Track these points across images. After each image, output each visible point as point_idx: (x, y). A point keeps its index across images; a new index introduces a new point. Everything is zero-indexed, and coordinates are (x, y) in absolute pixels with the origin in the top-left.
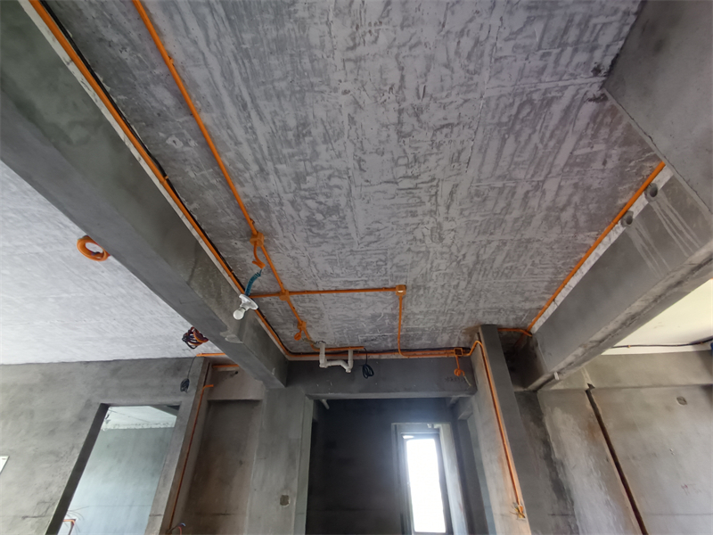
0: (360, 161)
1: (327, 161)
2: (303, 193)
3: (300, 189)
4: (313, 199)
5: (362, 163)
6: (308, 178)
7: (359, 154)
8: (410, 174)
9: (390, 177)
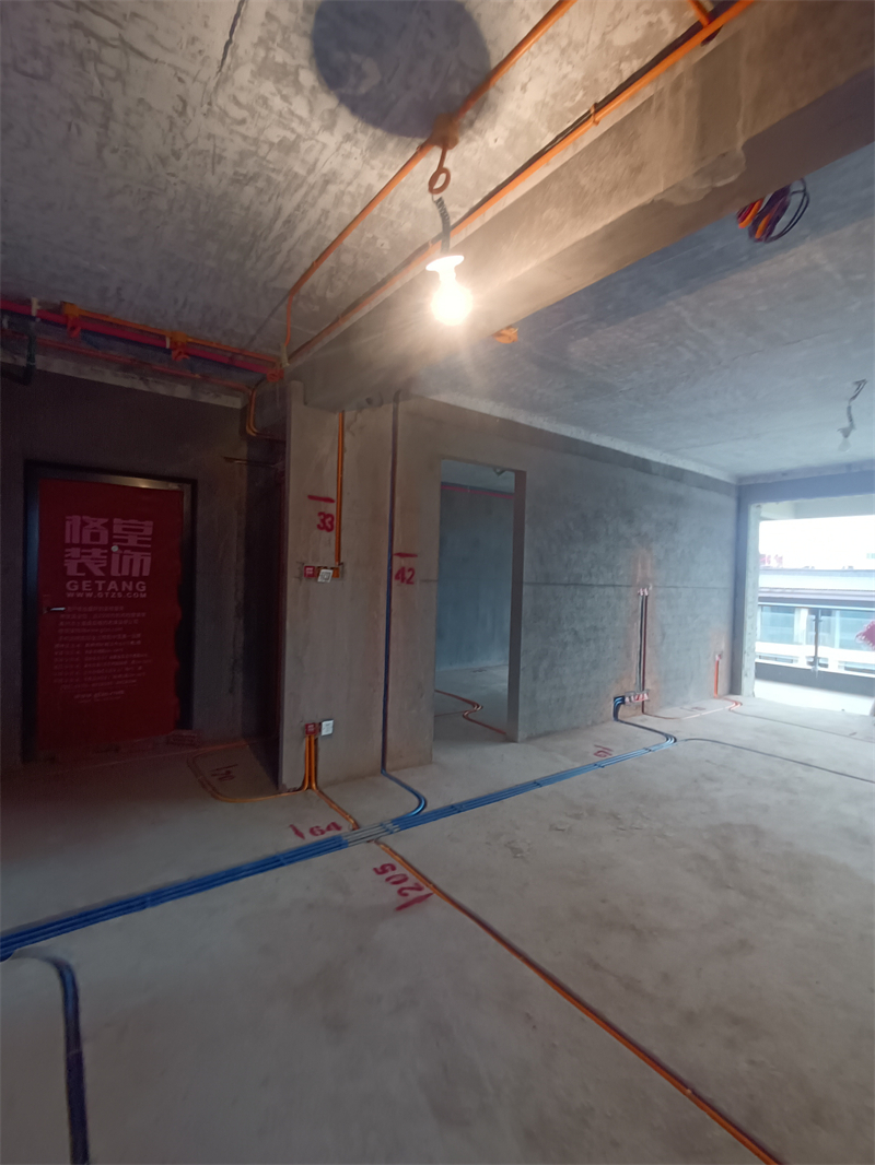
0: (182, 113)
1: (232, 140)
2: (301, 130)
3: (299, 136)
4: (292, 113)
5: (180, 109)
6: (276, 140)
7: (179, 121)
8: (93, 41)
9: (135, 61)
